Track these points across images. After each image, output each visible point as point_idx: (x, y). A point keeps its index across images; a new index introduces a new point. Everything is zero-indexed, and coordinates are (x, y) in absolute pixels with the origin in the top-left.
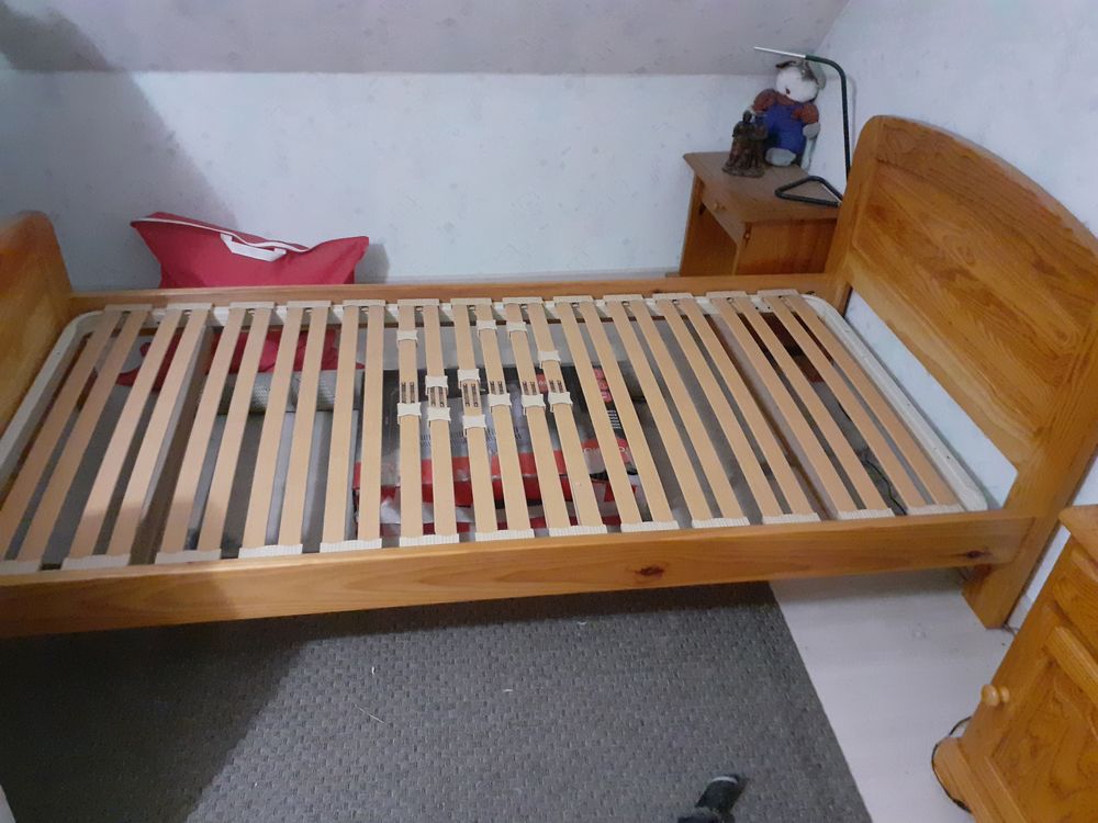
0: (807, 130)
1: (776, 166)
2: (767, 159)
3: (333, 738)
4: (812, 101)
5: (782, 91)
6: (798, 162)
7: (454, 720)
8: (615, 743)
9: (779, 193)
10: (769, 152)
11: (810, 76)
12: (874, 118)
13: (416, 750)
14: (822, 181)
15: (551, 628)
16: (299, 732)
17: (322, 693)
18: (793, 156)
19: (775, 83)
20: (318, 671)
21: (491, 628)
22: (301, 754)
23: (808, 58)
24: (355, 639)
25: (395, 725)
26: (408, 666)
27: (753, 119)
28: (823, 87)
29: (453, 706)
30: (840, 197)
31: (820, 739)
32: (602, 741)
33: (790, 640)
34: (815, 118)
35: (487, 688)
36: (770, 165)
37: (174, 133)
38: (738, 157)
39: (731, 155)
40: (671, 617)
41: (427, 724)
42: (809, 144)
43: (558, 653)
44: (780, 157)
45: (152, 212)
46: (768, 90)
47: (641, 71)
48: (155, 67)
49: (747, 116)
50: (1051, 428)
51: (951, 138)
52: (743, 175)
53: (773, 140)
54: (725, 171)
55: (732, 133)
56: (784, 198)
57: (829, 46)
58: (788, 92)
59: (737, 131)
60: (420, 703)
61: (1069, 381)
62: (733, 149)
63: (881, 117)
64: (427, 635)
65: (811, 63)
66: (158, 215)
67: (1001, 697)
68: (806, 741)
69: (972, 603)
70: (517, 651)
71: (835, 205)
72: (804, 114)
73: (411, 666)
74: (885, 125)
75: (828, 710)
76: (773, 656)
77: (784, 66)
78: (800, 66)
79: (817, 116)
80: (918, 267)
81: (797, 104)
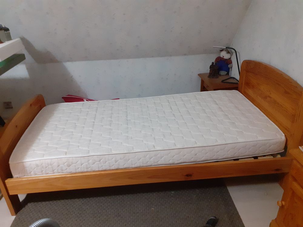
0: (229, 66)
1: (222, 75)
2: (220, 74)
3: (107, 220)
4: (230, 58)
5: (222, 56)
6: (228, 74)
7: (138, 216)
8: (181, 222)
9: (223, 81)
10: (220, 72)
11: (228, 52)
12: (244, 61)
13: (128, 224)
14: (234, 78)
15: (164, 194)
16: (98, 219)
17: (105, 209)
18: (226, 73)
19: (220, 54)
20: (104, 204)
21: (149, 193)
22: (99, 224)
23: (226, 48)
24: (113, 197)
25: (123, 217)
26: (127, 203)
27: (214, 64)
28: (232, 55)
29: (138, 213)
30: (238, 81)
31: (237, 221)
32: (178, 222)
33: (230, 196)
34: (231, 63)
35: (147, 208)
36: (220, 75)
37: (72, 76)
38: (211, 73)
39: (210, 73)
40: (197, 190)
41: (131, 217)
42: (230, 69)
43: (166, 200)
44: (223, 73)
45: (67, 95)
46: (218, 57)
47: (185, 55)
48: (68, 61)
49: (213, 63)
50: (294, 134)
51: (262, 63)
52: (213, 78)
53: (220, 69)
54: (208, 77)
55: (209, 67)
56: (224, 83)
57: (233, 45)
58: (223, 57)
59: (211, 67)
60: (130, 212)
61: (296, 121)
62: (210, 72)
63: (246, 60)
64: (132, 195)
65: (228, 49)
66: (69, 95)
67: (282, 204)
68: (234, 222)
69: (281, 185)
70: (155, 199)
71: (237, 83)
72: (228, 62)
73: (128, 203)
74: (247, 62)
75: (240, 214)
76: (225, 200)
77: (222, 51)
78: (226, 50)
79: (232, 62)
80: (258, 97)
81: (226, 60)
